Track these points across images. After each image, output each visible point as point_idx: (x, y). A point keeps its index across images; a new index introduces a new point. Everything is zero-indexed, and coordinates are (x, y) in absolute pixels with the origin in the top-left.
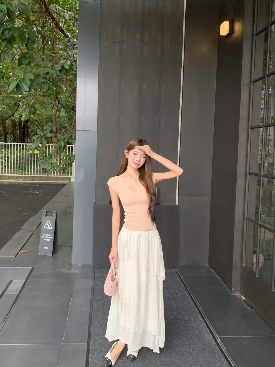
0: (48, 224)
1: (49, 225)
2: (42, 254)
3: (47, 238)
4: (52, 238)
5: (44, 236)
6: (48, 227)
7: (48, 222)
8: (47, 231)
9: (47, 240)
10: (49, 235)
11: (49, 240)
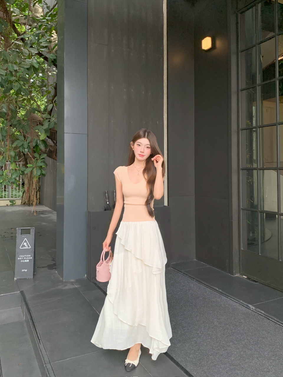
0: (25, 244)
1: (27, 244)
2: (19, 278)
3: (25, 259)
4: (31, 258)
5: (21, 258)
6: (25, 246)
7: (26, 241)
8: (25, 252)
9: (26, 261)
10: (28, 256)
11: (28, 261)
